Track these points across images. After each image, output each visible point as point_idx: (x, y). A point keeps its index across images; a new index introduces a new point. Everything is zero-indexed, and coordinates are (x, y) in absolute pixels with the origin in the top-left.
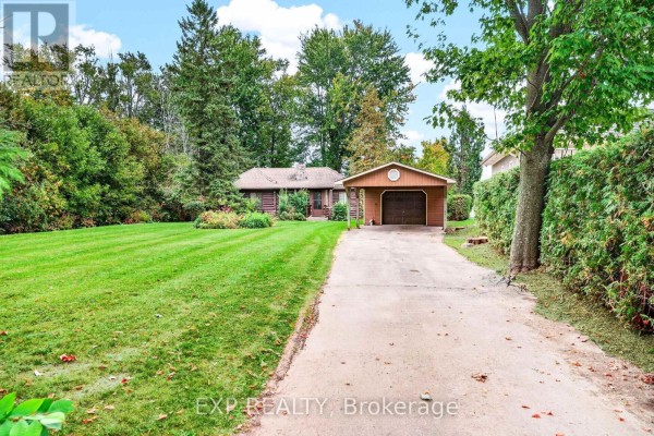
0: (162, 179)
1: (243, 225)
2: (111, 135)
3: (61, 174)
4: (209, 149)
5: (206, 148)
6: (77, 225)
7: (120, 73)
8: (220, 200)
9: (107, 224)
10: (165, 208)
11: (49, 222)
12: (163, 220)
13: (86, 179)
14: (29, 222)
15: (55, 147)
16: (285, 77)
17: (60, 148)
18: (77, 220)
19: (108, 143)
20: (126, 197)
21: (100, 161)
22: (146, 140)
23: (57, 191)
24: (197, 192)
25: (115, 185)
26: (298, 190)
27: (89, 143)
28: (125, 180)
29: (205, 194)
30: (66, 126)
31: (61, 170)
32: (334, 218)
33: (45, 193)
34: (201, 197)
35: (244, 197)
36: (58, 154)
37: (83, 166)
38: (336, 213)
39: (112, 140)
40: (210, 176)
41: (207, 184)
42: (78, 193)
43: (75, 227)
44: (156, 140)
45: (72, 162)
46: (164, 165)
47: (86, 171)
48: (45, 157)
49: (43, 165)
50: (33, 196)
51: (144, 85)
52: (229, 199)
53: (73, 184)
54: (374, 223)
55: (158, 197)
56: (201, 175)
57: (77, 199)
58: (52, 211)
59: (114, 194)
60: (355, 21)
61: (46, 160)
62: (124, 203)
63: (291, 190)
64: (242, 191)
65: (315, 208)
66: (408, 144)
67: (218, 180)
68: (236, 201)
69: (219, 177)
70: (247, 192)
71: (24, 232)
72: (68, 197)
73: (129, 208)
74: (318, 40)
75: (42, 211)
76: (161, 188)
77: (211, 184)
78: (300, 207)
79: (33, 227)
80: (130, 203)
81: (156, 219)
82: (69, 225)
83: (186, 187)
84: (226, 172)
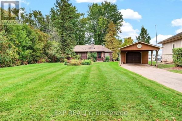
0: (48, 48)
1: (83, 64)
2: (33, 34)
3: (17, 46)
4: (66, 38)
5: (65, 38)
6: (22, 64)
7: (33, 16)
8: (69, 55)
9: (32, 63)
10: (49, 58)
11: (12, 63)
12: (49, 62)
13: (25, 48)
14: (6, 63)
15: (14, 36)
16: (83, 18)
17: (16, 37)
18: (22, 62)
19: (31, 36)
20: (38, 54)
21: (30, 42)
22: (43, 36)
23: (16, 52)
24: (61, 53)
25: (34, 51)
26: (94, 52)
27: (26, 36)
28: (37, 49)
29: (64, 53)
30: (18, 30)
31: (16, 45)
32: (106, 61)
33: (11, 52)
34: (62, 54)
35: (76, 54)
36: (16, 39)
37: (24, 44)
38: (106, 60)
39: (33, 35)
40: (66, 47)
41: (64, 50)
42: (22, 53)
43: (21, 64)
44: (46, 36)
45: (20, 42)
46: (48, 44)
47: (25, 45)
48: (11, 40)
49: (10, 42)
50: (7, 54)
51: (40, 20)
52: (72, 55)
53: (21, 49)
54: (123, 63)
55: (47, 54)
56: (63, 47)
57: (22, 55)
58: (14, 59)
59: (34, 53)
60: (105, 1)
61: (11, 41)
62: (37, 56)
63: (91, 52)
64: (76, 52)
65: (99, 58)
66: (120, 39)
67: (68, 49)
68: (74, 56)
69: (69, 48)
70: (77, 53)
71: (4, 67)
72: (19, 54)
73: (38, 58)
74: (94, 7)
75: (11, 59)
76: (48, 51)
77: (66, 50)
78: (95, 58)
79: (7, 65)
80: (38, 56)
81: (47, 61)
82: (20, 64)
83: (58, 51)
84: (71, 46)
